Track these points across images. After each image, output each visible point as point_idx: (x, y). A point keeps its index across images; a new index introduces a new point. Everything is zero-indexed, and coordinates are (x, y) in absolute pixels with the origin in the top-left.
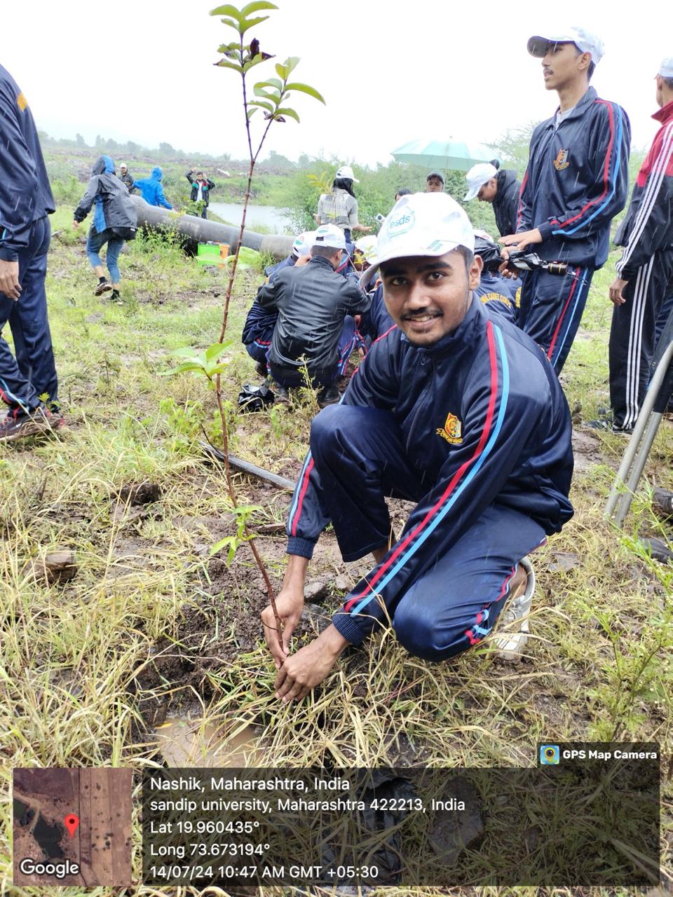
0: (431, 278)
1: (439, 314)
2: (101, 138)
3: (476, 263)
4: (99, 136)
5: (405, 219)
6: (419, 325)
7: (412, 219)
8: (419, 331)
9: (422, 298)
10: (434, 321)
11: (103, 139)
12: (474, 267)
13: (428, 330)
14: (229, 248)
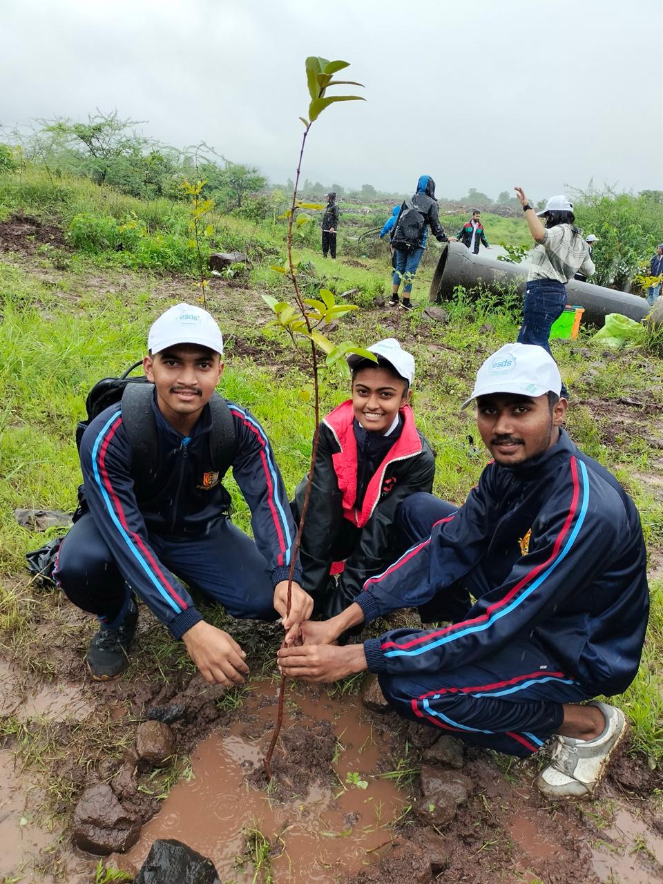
0: (518, 411)
1: (521, 442)
2: (309, 181)
3: (562, 404)
4: (307, 181)
5: (507, 363)
6: (505, 448)
7: (513, 363)
8: (504, 453)
9: (507, 427)
10: (517, 447)
11: (310, 183)
12: (559, 407)
13: (511, 453)
14: (583, 313)
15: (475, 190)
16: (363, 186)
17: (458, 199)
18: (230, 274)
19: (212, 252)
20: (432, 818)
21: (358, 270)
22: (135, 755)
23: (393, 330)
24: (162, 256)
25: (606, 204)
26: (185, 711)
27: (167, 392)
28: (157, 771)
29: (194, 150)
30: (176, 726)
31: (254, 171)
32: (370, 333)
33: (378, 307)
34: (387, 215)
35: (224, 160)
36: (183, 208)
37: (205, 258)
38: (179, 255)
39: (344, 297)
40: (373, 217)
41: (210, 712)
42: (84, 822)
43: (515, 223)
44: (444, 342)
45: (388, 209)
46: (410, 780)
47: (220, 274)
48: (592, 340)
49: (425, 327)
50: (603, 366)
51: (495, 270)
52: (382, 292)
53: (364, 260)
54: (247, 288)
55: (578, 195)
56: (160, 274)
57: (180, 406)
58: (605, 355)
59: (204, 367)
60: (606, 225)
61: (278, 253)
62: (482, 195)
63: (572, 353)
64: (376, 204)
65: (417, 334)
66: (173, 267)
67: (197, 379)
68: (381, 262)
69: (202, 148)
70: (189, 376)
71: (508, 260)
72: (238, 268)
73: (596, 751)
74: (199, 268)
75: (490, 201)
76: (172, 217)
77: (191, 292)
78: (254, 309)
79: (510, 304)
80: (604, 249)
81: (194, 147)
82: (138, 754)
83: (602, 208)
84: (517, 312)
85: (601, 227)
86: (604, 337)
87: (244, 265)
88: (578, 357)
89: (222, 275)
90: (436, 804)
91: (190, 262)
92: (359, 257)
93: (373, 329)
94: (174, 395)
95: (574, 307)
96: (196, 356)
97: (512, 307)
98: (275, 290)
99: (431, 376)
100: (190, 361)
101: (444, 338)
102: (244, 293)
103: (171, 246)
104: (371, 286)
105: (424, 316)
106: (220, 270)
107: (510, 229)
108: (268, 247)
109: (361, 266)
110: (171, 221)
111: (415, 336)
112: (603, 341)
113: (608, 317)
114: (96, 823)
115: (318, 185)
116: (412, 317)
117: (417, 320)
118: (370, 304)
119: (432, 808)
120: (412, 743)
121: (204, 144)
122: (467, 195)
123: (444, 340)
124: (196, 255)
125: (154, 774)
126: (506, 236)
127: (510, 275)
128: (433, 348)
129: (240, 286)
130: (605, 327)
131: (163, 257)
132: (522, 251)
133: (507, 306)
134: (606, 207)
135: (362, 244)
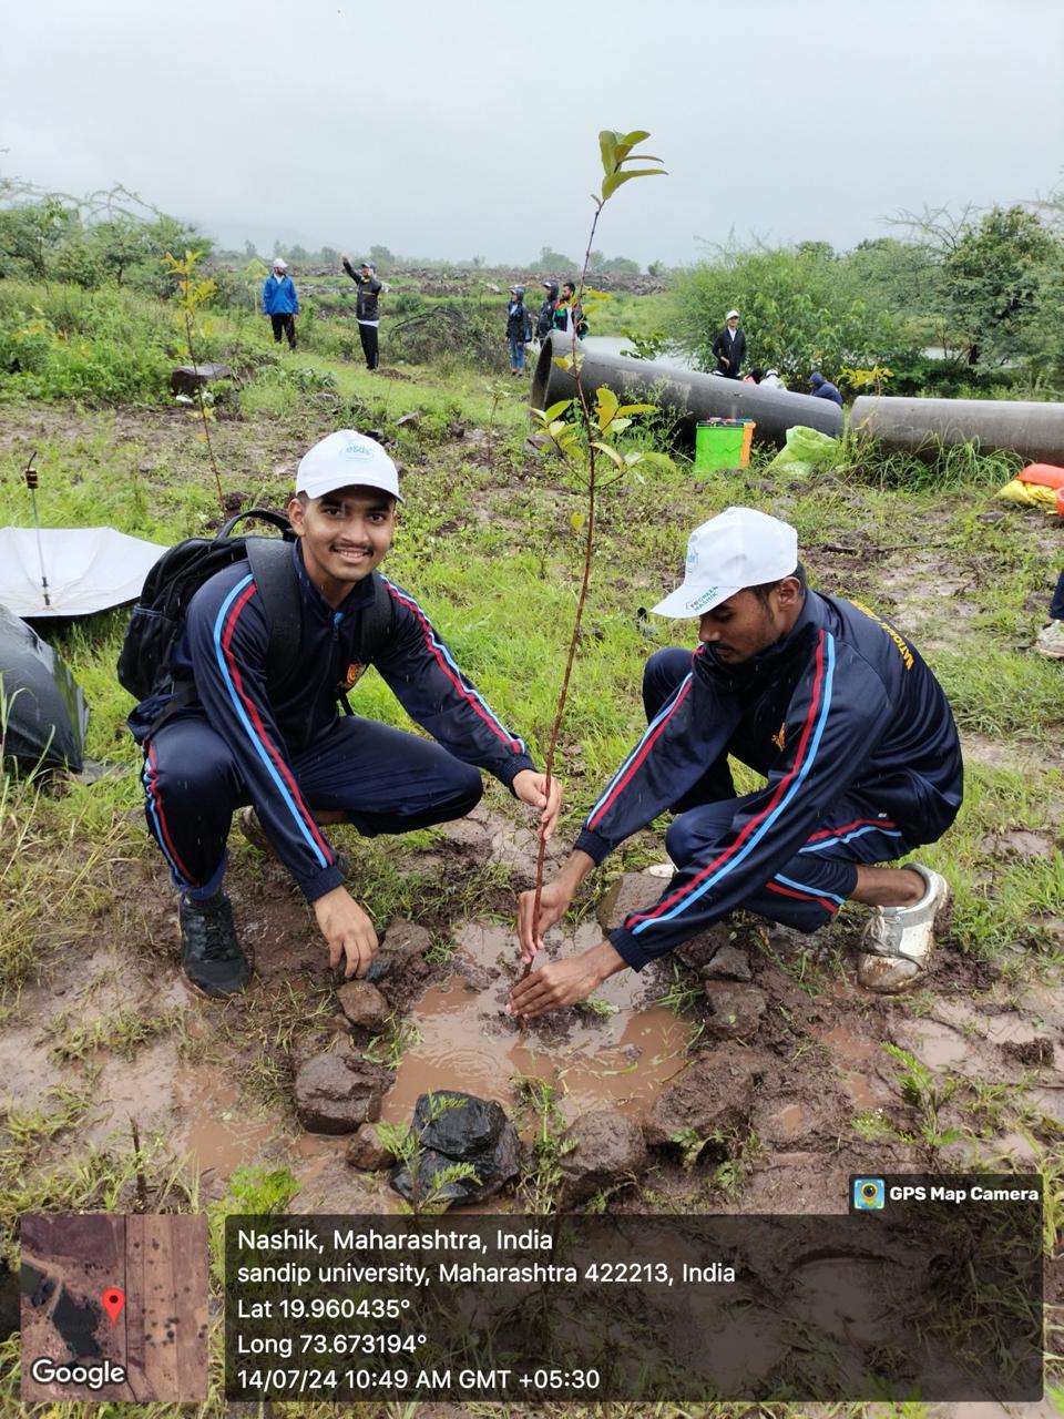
4: (278, 243)
11: (284, 247)
14: (754, 430)
15: (550, 250)
16: (373, 250)
17: (524, 264)
18: (207, 399)
19: (172, 365)
20: (734, 1031)
21: (399, 385)
22: (346, 1022)
23: (488, 472)
24: (89, 377)
25: (757, 265)
26: (391, 967)
27: (326, 549)
28: (375, 1040)
29: (104, 199)
30: (385, 984)
31: (191, 230)
32: (456, 478)
33: (454, 438)
34: (418, 294)
35: (157, 213)
36: (110, 297)
37: (164, 376)
38: (117, 373)
39: (402, 425)
40: (397, 298)
41: (420, 966)
42: (311, 1096)
43: (619, 300)
44: (566, 485)
45: (419, 285)
46: (692, 1003)
47: (191, 401)
48: (771, 466)
49: (530, 462)
50: (793, 503)
51: (624, 372)
52: (459, 414)
53: (402, 368)
54: (241, 419)
55: (716, 252)
56: (92, 407)
57: (343, 571)
58: (793, 487)
59: (376, 519)
60: (760, 298)
61: (275, 362)
62: (562, 257)
63: (748, 487)
64: (399, 277)
65: (525, 474)
66: (111, 393)
67: (368, 534)
68: (431, 370)
69: (118, 194)
70: (356, 531)
71: (637, 357)
72: (222, 388)
73: (921, 917)
74: (154, 392)
75: (574, 266)
76: (96, 311)
77: (150, 431)
78: (263, 451)
79: (652, 422)
80: (759, 333)
81: (104, 192)
82: (350, 1020)
83: (752, 270)
84: (662, 433)
85: (753, 301)
86: (785, 461)
87: (228, 383)
88: (756, 493)
89: (195, 401)
90: (737, 1013)
91: (138, 384)
92: (394, 362)
93: (458, 471)
94: (335, 554)
95: (740, 421)
96: (368, 504)
97: (655, 427)
98: (289, 420)
99: (559, 533)
100: (359, 511)
101: (564, 479)
102: (239, 428)
103: (104, 360)
104: (440, 406)
105: (528, 447)
106: (191, 395)
107: (612, 309)
108: (259, 352)
109: (403, 377)
110: (94, 318)
111: (522, 478)
112: (786, 468)
113: (790, 433)
114: (327, 1095)
115: (297, 249)
116: (509, 451)
117: (518, 455)
118: (443, 434)
119: (732, 1018)
120: (683, 964)
121: (120, 188)
122: (539, 258)
123: (565, 481)
124: (146, 371)
125: (372, 1043)
126: (607, 321)
127: (647, 378)
128: (553, 494)
129: (231, 418)
130: (786, 448)
131: (91, 378)
132: (656, 342)
133: (648, 424)
134: (757, 269)
135: (396, 343)
